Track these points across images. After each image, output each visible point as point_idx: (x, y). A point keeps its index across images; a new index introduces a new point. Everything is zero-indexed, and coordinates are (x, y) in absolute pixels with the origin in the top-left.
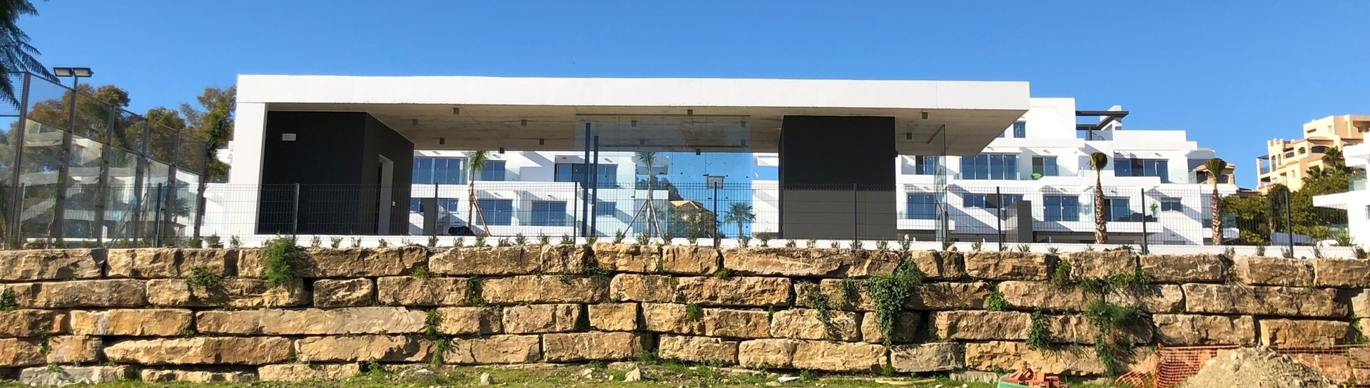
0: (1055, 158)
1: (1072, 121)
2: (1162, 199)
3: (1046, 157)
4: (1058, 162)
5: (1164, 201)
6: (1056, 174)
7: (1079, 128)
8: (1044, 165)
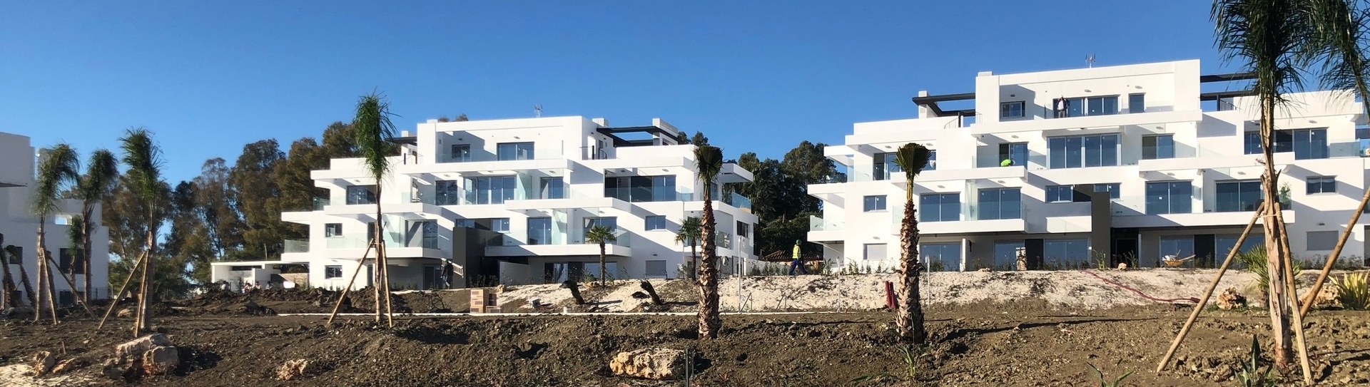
0: (1170, 136)
1: (1196, 88)
2: (1308, 178)
3: (1160, 136)
4: (1175, 138)
5: (1311, 182)
6: (1171, 154)
7: (1204, 98)
8: (1156, 145)
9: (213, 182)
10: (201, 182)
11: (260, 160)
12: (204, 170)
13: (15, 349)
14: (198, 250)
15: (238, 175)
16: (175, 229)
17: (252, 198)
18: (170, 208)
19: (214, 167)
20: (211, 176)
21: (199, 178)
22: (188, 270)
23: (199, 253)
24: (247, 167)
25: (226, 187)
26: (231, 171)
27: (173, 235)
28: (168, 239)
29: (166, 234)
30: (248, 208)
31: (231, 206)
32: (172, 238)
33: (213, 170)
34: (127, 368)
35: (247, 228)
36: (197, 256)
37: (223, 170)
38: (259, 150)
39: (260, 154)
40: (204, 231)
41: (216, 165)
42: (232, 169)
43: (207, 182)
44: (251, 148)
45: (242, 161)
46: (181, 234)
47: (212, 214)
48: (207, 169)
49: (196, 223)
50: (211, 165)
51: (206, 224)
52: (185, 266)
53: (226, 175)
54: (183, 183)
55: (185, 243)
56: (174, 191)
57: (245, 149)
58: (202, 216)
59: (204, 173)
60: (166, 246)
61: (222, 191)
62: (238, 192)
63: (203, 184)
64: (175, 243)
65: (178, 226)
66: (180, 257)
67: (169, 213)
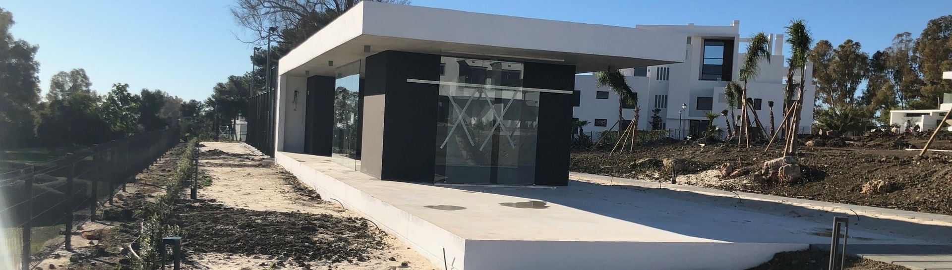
9: (901, 51)
10: (891, 51)
11: (941, 31)
12: (894, 42)
13: (716, 161)
14: (885, 101)
15: (921, 44)
16: (869, 86)
17: (930, 61)
18: (868, 71)
19: (902, 39)
20: (899, 46)
21: (890, 48)
22: (877, 116)
23: (886, 103)
24: (929, 37)
25: (911, 54)
26: (916, 41)
27: (868, 90)
28: (864, 93)
29: (862, 90)
30: (926, 69)
31: (915, 68)
32: (866, 93)
33: (901, 41)
34: (768, 177)
35: (925, 85)
36: (884, 106)
37: (910, 41)
38: (940, 23)
39: (941, 27)
40: (891, 88)
41: (904, 37)
42: (917, 39)
43: (896, 51)
44: (934, 22)
45: (926, 34)
46: (873, 89)
47: (898, 75)
48: (897, 41)
49: (886, 81)
50: (900, 38)
51: (893, 82)
52: (875, 113)
53: (912, 45)
54: (878, 52)
55: (876, 95)
56: (871, 58)
57: (929, 24)
58: (891, 76)
59: (894, 44)
60: (862, 98)
61: (908, 57)
62: (921, 57)
63: (893, 52)
64: (869, 96)
65: (872, 84)
66: (871, 107)
67: (867, 74)
